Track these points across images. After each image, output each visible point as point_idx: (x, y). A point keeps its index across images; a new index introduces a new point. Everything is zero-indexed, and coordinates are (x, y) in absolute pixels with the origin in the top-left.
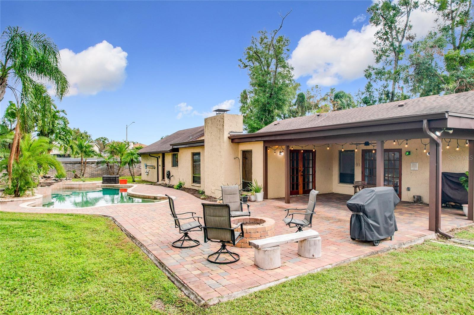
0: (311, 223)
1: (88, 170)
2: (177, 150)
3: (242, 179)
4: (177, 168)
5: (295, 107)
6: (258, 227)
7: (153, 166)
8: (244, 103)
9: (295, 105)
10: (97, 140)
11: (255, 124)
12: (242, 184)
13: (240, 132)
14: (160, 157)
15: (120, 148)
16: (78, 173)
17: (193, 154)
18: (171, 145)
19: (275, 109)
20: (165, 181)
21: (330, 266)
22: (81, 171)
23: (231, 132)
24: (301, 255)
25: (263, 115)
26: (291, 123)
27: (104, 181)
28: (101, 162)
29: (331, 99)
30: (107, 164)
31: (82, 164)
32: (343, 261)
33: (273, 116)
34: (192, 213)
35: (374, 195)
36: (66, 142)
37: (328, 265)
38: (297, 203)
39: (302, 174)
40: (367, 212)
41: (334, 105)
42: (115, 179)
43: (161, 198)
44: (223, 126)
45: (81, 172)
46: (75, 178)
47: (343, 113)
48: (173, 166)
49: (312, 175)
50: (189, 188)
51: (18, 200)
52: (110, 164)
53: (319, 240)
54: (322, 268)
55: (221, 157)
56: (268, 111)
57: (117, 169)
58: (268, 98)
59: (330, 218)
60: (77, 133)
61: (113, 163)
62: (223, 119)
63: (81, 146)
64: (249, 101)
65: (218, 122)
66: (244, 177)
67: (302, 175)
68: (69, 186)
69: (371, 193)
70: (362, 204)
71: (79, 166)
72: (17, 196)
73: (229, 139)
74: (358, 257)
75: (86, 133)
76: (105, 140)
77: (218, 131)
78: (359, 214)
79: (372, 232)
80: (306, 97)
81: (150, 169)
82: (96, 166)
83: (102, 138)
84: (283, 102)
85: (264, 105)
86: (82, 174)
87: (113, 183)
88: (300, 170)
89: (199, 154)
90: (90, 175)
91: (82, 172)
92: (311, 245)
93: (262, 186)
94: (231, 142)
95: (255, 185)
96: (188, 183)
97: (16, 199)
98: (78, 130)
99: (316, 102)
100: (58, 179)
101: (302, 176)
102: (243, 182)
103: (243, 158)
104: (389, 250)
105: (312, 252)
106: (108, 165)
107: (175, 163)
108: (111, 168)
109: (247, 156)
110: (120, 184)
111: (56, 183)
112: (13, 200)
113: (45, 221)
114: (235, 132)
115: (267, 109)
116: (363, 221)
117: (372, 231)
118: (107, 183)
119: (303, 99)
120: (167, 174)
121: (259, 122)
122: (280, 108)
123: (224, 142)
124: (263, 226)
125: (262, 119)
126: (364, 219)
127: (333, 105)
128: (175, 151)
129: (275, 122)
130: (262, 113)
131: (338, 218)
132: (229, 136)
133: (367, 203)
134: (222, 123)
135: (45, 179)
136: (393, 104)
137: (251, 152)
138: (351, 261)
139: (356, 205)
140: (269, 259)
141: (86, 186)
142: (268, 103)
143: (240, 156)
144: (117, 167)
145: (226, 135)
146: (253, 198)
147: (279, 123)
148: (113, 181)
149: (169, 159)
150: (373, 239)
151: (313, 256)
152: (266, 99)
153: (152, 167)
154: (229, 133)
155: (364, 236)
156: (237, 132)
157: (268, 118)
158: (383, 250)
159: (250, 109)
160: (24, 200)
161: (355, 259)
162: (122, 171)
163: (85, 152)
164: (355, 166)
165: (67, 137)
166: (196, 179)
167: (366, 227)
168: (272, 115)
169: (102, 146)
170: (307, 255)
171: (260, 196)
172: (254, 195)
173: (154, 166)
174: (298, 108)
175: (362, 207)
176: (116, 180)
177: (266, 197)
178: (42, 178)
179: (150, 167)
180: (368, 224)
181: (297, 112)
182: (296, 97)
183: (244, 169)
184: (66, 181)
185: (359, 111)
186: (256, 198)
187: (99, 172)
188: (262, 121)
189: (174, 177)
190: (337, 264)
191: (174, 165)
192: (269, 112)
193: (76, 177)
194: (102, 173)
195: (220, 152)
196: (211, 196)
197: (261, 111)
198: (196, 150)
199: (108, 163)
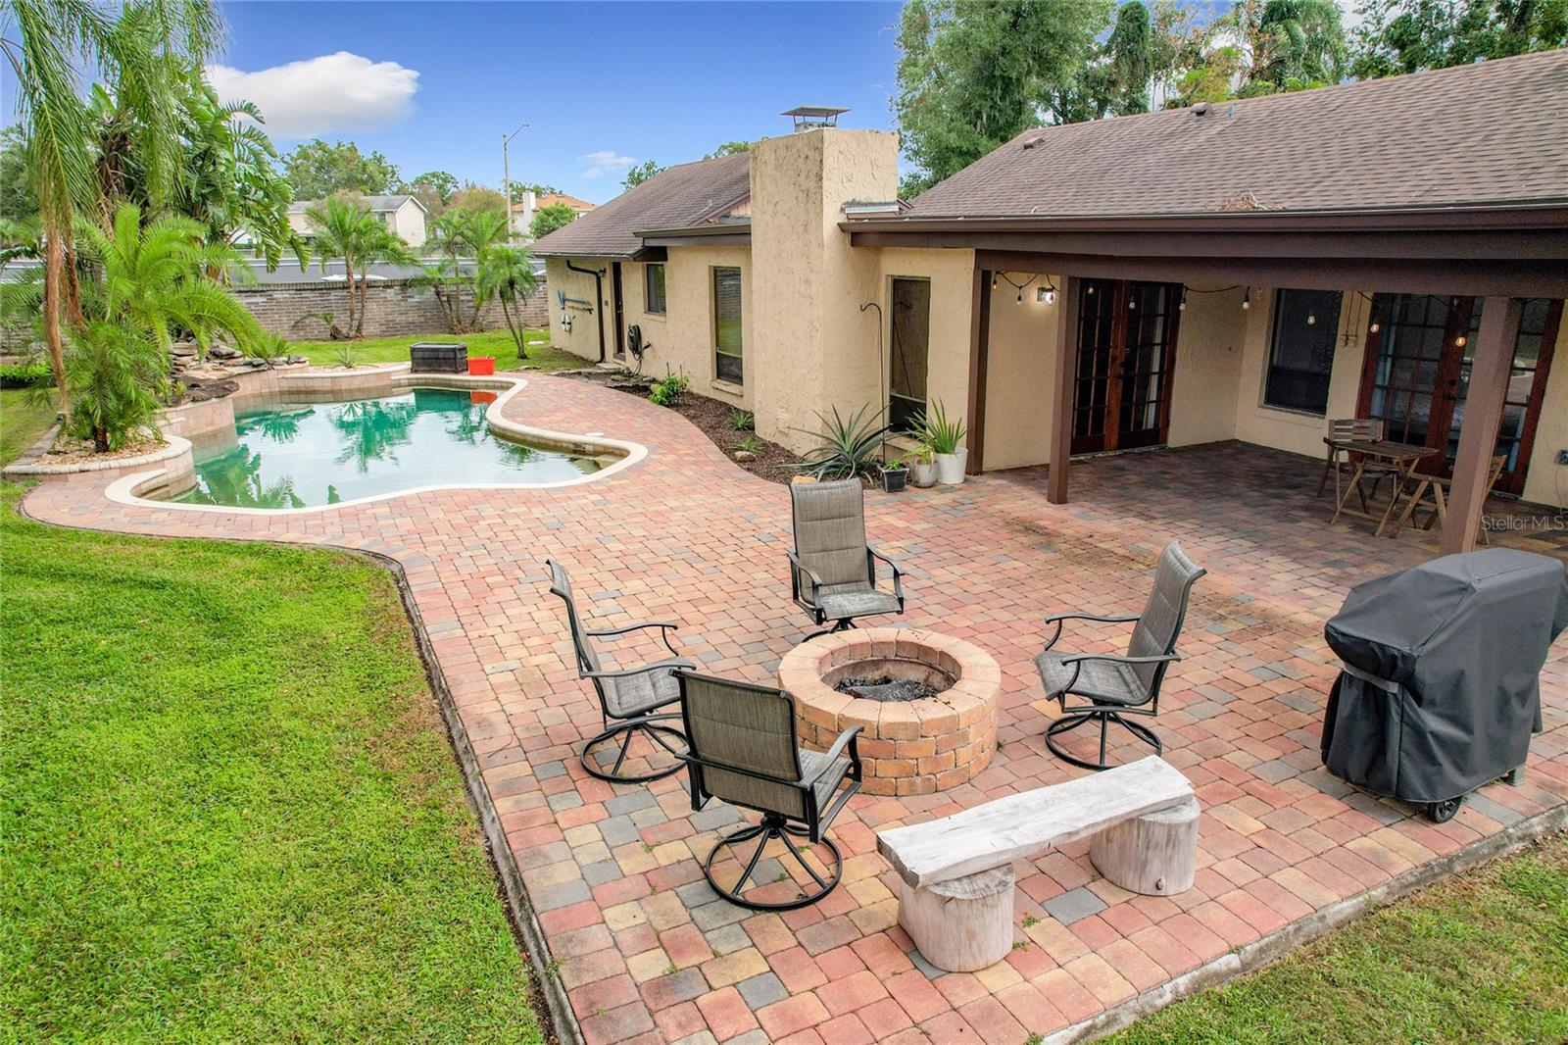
0: (1154, 693)
1: (375, 311)
2: (660, 254)
3: (887, 385)
4: (662, 319)
5: (1106, 60)
6: (927, 716)
7: (584, 303)
8: (914, 48)
9: (1107, 51)
10: (419, 182)
11: (953, 135)
12: (887, 411)
13: (885, 204)
14: (605, 271)
15: (474, 231)
16: (341, 321)
17: (715, 271)
18: (636, 234)
19: (1029, 73)
20: (624, 359)
21: (1234, 961)
22: (352, 314)
23: (853, 203)
24: (1105, 873)
25: (984, 97)
26: (1088, 142)
27: (418, 365)
28: (416, 280)
29: (1252, 24)
30: (436, 287)
31: (353, 290)
32: (1291, 928)
33: (1020, 103)
34: (663, 626)
35: (1466, 610)
36: (271, 228)
37: (1222, 955)
38: (1093, 499)
39: (1122, 371)
40: (1423, 683)
41: (1260, 48)
42: (452, 355)
43: (598, 449)
44: (821, 179)
45: (352, 320)
46: (335, 338)
47: (1305, 106)
48: (650, 309)
49: (1161, 374)
50: (706, 394)
51: (104, 465)
52: (446, 289)
53: (1190, 825)
54: (1196, 973)
55: (811, 303)
56: (1004, 82)
57: (471, 304)
58: (1003, 30)
59: (1227, 601)
60: (349, 161)
61: (456, 284)
62: (819, 150)
63: (341, 227)
64: (931, 41)
65: (801, 160)
66: (897, 378)
67: (1120, 377)
68: (301, 384)
69: (1455, 599)
70: (1406, 649)
71: (344, 298)
72: (103, 448)
73: (843, 231)
74: (1361, 899)
75: (379, 161)
76: (446, 181)
77: (802, 197)
78: (1382, 687)
79: (1430, 769)
80: (1152, 20)
81: (577, 313)
82: (400, 297)
83: (434, 175)
84: (1061, 47)
85: (988, 58)
86: (355, 323)
87: (444, 372)
88: (1114, 359)
89: (735, 273)
90: (384, 328)
91: (356, 316)
92: (1152, 845)
93: (964, 426)
94: (848, 245)
95: (936, 422)
96: (701, 379)
97: (97, 463)
98: (353, 149)
99: (1191, 36)
100: (261, 361)
101: (1121, 382)
102: (892, 398)
103: (894, 304)
104: (1504, 846)
105: (1155, 869)
106: (438, 294)
107: (656, 302)
108: (449, 301)
109: (909, 297)
110: (472, 374)
111: (256, 375)
112: (86, 468)
113: (161, 585)
114: (866, 205)
115: (998, 73)
116: (1395, 717)
117: (1433, 761)
118: (429, 372)
119: (1141, 27)
120: (631, 338)
121: (967, 127)
122: (1049, 69)
123: (821, 245)
124: (946, 712)
125: (978, 115)
126: (1403, 714)
127: (1255, 49)
128: (654, 256)
129: (1028, 136)
130: (980, 89)
131: (1262, 604)
132: (842, 219)
133: (1429, 646)
134: (816, 169)
135: (218, 361)
136: (1547, 60)
137: (925, 283)
138: (1330, 921)
139: (1372, 649)
140: (963, 935)
141: (356, 384)
142: (1004, 52)
143: (884, 299)
144: (470, 298)
145: (832, 217)
146: (924, 474)
147: (1041, 141)
148: (446, 365)
149: (634, 284)
150: (1433, 794)
151: (1158, 887)
152: (999, 35)
153: (580, 306)
154: (842, 210)
155: (1389, 782)
156: (875, 201)
157: (1000, 111)
158: (1477, 849)
159: (937, 70)
160: (125, 467)
161: (1348, 907)
162: (488, 311)
163: (357, 249)
164: (1339, 344)
165: (273, 209)
166: (728, 367)
167: (1407, 744)
168: (1017, 97)
169: (438, 202)
170: (1131, 881)
171: (953, 466)
172: (929, 462)
173: (589, 304)
174: (1116, 65)
175: (1400, 663)
176: (455, 358)
177: (975, 466)
178: (208, 359)
179: (575, 305)
180: (1419, 734)
181: (1113, 83)
182: (1114, 18)
183: (897, 350)
184: (286, 366)
185: (1379, 98)
186: (938, 472)
187: (412, 317)
188: (979, 124)
189: (654, 351)
190: (1263, 942)
191: (653, 305)
192: (1007, 86)
193: (335, 335)
194: (423, 319)
195: (807, 282)
196: (775, 445)
197: (978, 82)
198: (727, 261)
199: (437, 285)
